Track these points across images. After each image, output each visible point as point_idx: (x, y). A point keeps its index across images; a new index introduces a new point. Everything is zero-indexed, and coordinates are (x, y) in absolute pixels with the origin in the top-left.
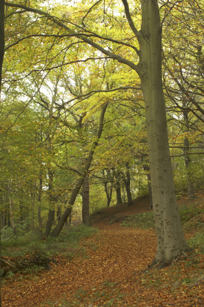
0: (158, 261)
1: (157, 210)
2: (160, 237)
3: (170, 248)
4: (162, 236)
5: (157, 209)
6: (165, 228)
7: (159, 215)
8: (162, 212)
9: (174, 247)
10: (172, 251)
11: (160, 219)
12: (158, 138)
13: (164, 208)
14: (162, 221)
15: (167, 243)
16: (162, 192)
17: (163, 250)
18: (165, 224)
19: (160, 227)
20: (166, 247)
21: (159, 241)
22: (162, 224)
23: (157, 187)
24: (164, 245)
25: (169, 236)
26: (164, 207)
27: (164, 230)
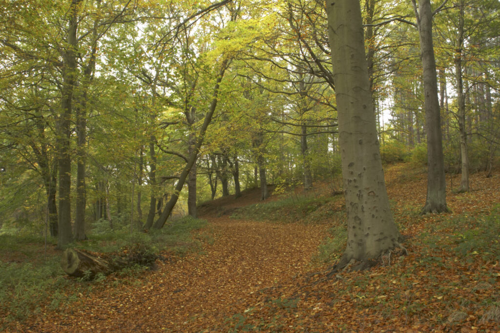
0: (352, 258)
1: (352, 173)
2: (356, 218)
3: (375, 235)
4: (360, 215)
5: (351, 170)
6: (366, 203)
7: (355, 180)
8: (360, 176)
9: (382, 234)
10: (379, 240)
11: (356, 187)
12: (352, 54)
13: (364, 169)
14: (360, 191)
15: (369, 228)
16: (361, 143)
17: (361, 240)
18: (365, 195)
19: (356, 200)
20: (367, 235)
21: (353, 225)
22: (360, 196)
23: (351, 134)
24: (363, 230)
25: (373, 216)
26: (364, 167)
27: (365, 205)
